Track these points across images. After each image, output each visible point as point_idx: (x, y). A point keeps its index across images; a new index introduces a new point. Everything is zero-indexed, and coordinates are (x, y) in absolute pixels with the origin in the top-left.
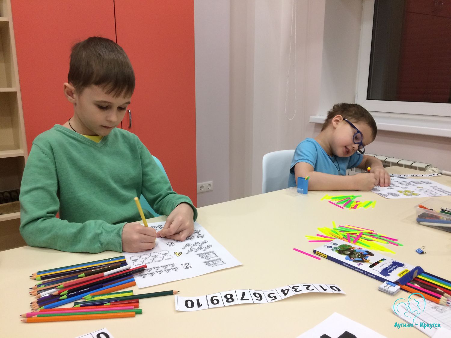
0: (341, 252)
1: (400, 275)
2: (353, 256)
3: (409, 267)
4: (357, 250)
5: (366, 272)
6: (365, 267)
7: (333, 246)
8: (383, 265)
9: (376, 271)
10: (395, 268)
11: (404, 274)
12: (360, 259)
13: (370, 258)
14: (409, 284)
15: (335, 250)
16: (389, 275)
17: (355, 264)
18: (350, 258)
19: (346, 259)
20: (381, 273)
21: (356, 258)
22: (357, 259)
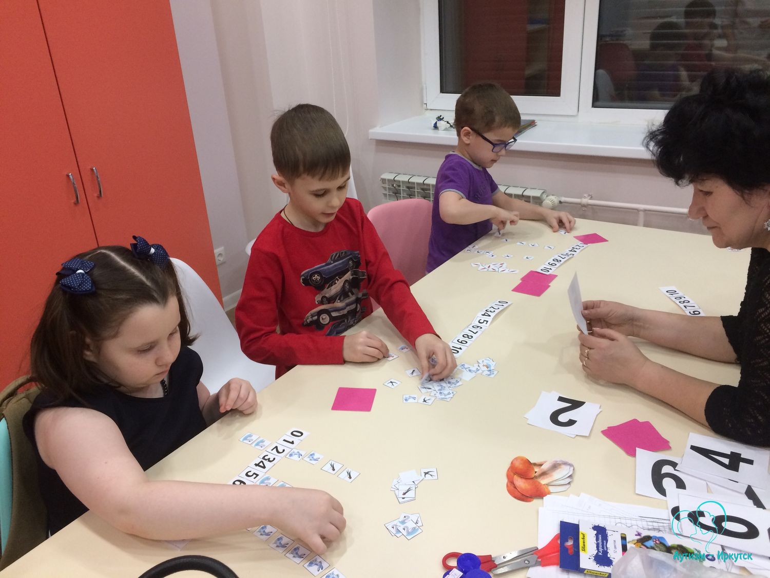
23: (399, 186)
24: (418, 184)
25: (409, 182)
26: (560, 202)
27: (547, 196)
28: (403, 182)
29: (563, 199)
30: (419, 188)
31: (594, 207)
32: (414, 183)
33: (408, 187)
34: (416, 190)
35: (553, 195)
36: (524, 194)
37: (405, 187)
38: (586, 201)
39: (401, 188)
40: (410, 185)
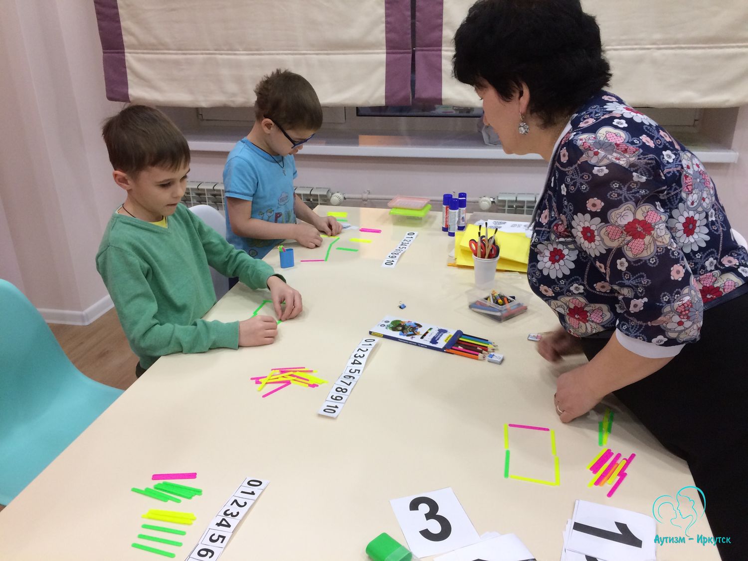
0: (394, 329)
1: (446, 341)
2: (405, 331)
3: (452, 332)
4: (407, 325)
5: (419, 344)
6: (417, 339)
7: (386, 324)
8: (431, 334)
9: (427, 341)
10: (441, 336)
11: (449, 339)
12: (412, 333)
13: (419, 330)
14: (453, 347)
15: (388, 328)
16: (437, 343)
17: (409, 338)
18: (403, 332)
19: (400, 335)
20: (431, 342)
21: (407, 332)
22: (409, 333)
23: (188, 193)
24: (208, 190)
25: (198, 189)
26: (345, 198)
27: (332, 194)
28: (192, 189)
29: (346, 196)
30: (209, 194)
31: (372, 201)
32: (203, 190)
33: (199, 195)
34: (206, 196)
35: (338, 192)
36: (312, 193)
37: (194, 194)
38: (365, 196)
39: (191, 195)
40: (200, 192)
